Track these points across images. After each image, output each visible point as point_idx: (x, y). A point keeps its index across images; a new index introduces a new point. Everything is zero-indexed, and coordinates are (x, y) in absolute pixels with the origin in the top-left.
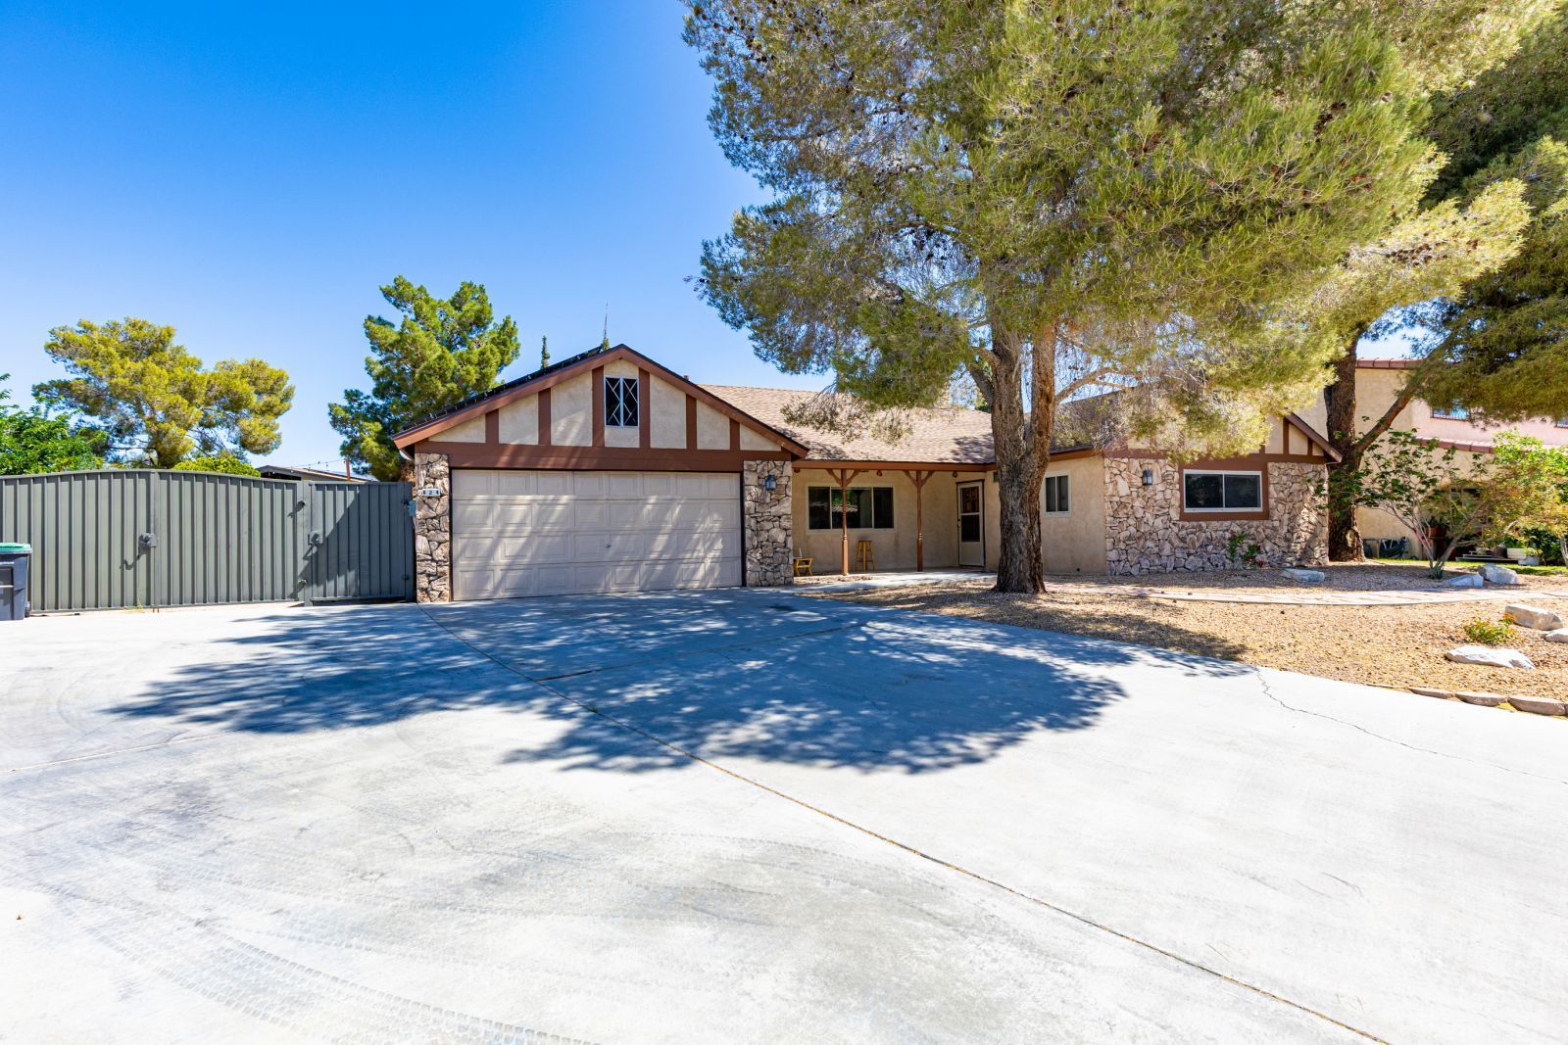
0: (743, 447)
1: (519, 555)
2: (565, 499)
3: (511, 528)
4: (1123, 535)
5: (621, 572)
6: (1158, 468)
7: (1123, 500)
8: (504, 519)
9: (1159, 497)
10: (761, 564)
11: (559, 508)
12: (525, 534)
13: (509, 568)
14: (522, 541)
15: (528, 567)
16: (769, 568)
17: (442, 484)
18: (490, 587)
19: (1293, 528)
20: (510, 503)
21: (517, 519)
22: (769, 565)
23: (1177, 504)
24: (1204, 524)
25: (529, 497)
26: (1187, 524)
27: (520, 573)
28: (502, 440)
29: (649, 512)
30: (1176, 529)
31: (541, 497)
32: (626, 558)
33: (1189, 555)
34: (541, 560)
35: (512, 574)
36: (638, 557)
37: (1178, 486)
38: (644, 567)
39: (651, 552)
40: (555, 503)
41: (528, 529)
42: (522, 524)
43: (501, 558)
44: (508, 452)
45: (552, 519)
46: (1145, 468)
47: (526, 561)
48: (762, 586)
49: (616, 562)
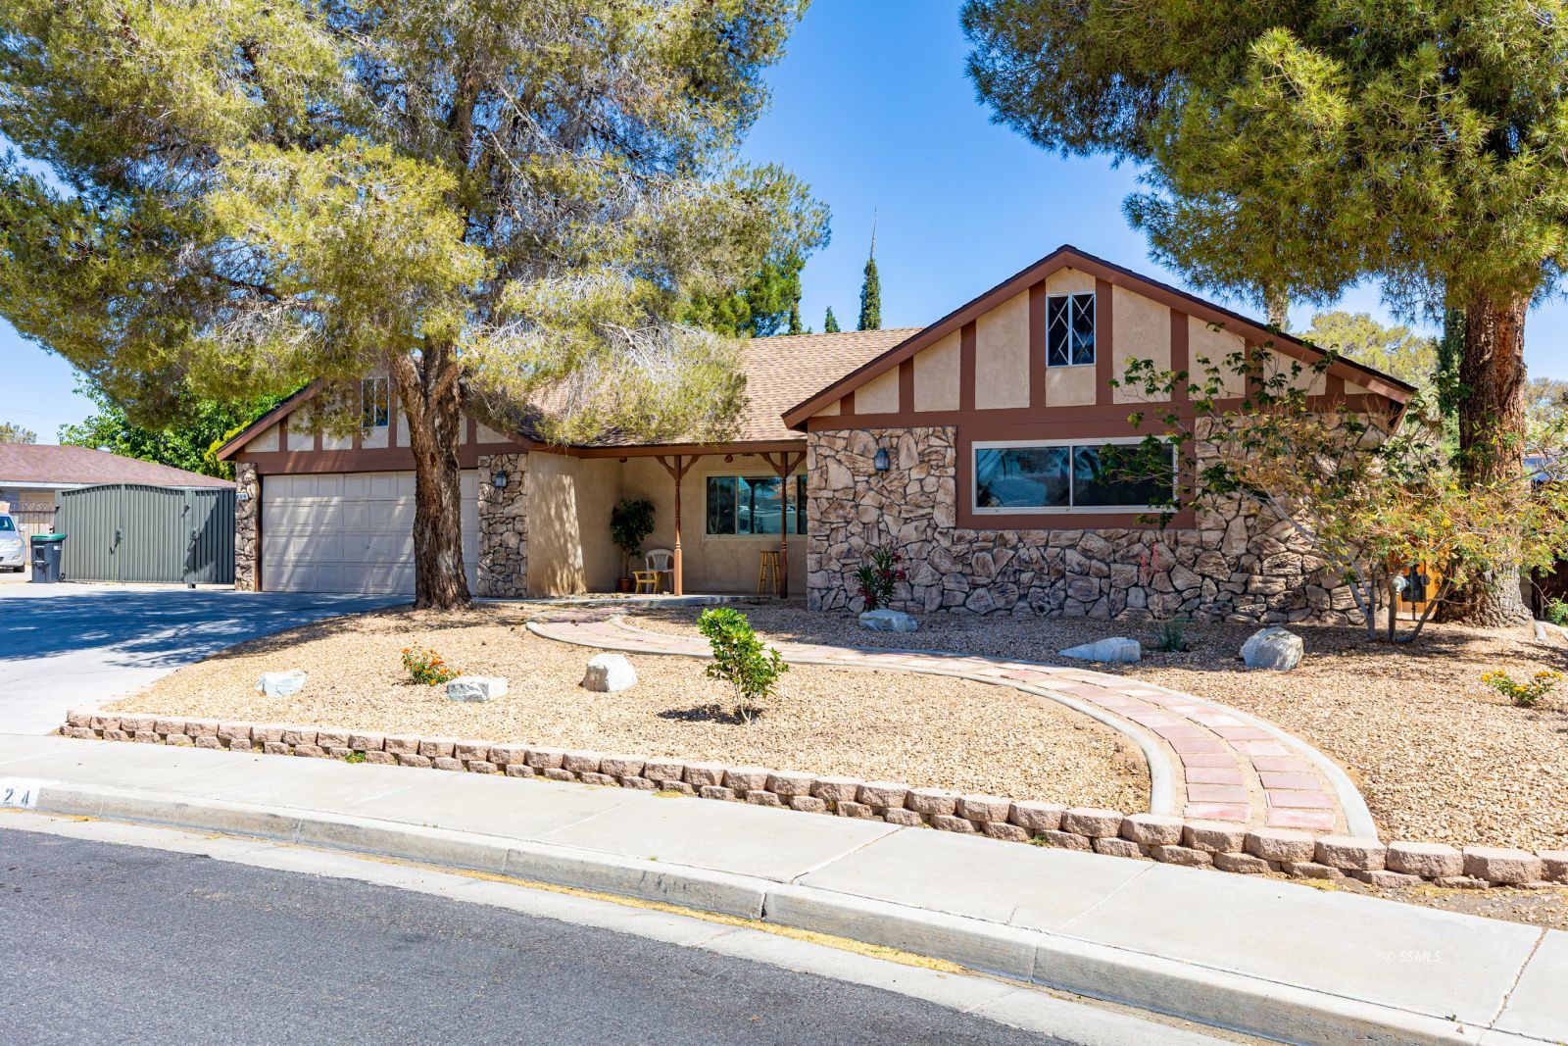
0: (480, 440)
1: (302, 554)
2: (335, 500)
3: (298, 528)
4: (835, 550)
5: (377, 573)
6: (909, 445)
7: (837, 495)
8: (293, 520)
9: (913, 488)
10: (492, 571)
11: (331, 509)
12: (308, 534)
13: (297, 564)
14: (305, 539)
15: (311, 564)
16: (500, 578)
17: (253, 489)
18: (284, 580)
19: (1260, 546)
20: (297, 505)
21: (301, 520)
22: (500, 573)
23: (949, 500)
24: (1011, 536)
25: (310, 499)
26: (971, 534)
27: (303, 570)
28: (290, 449)
29: (401, 512)
30: (945, 543)
31: (318, 499)
32: (381, 559)
33: (975, 586)
34: (318, 558)
35: (298, 570)
36: (389, 559)
37: (951, 471)
38: (395, 569)
39: (401, 555)
40: (327, 505)
41: (309, 529)
42: (305, 524)
43: (291, 556)
44: (292, 458)
45: (326, 521)
46: (885, 443)
47: (308, 558)
48: (491, 597)
49: (373, 563)
